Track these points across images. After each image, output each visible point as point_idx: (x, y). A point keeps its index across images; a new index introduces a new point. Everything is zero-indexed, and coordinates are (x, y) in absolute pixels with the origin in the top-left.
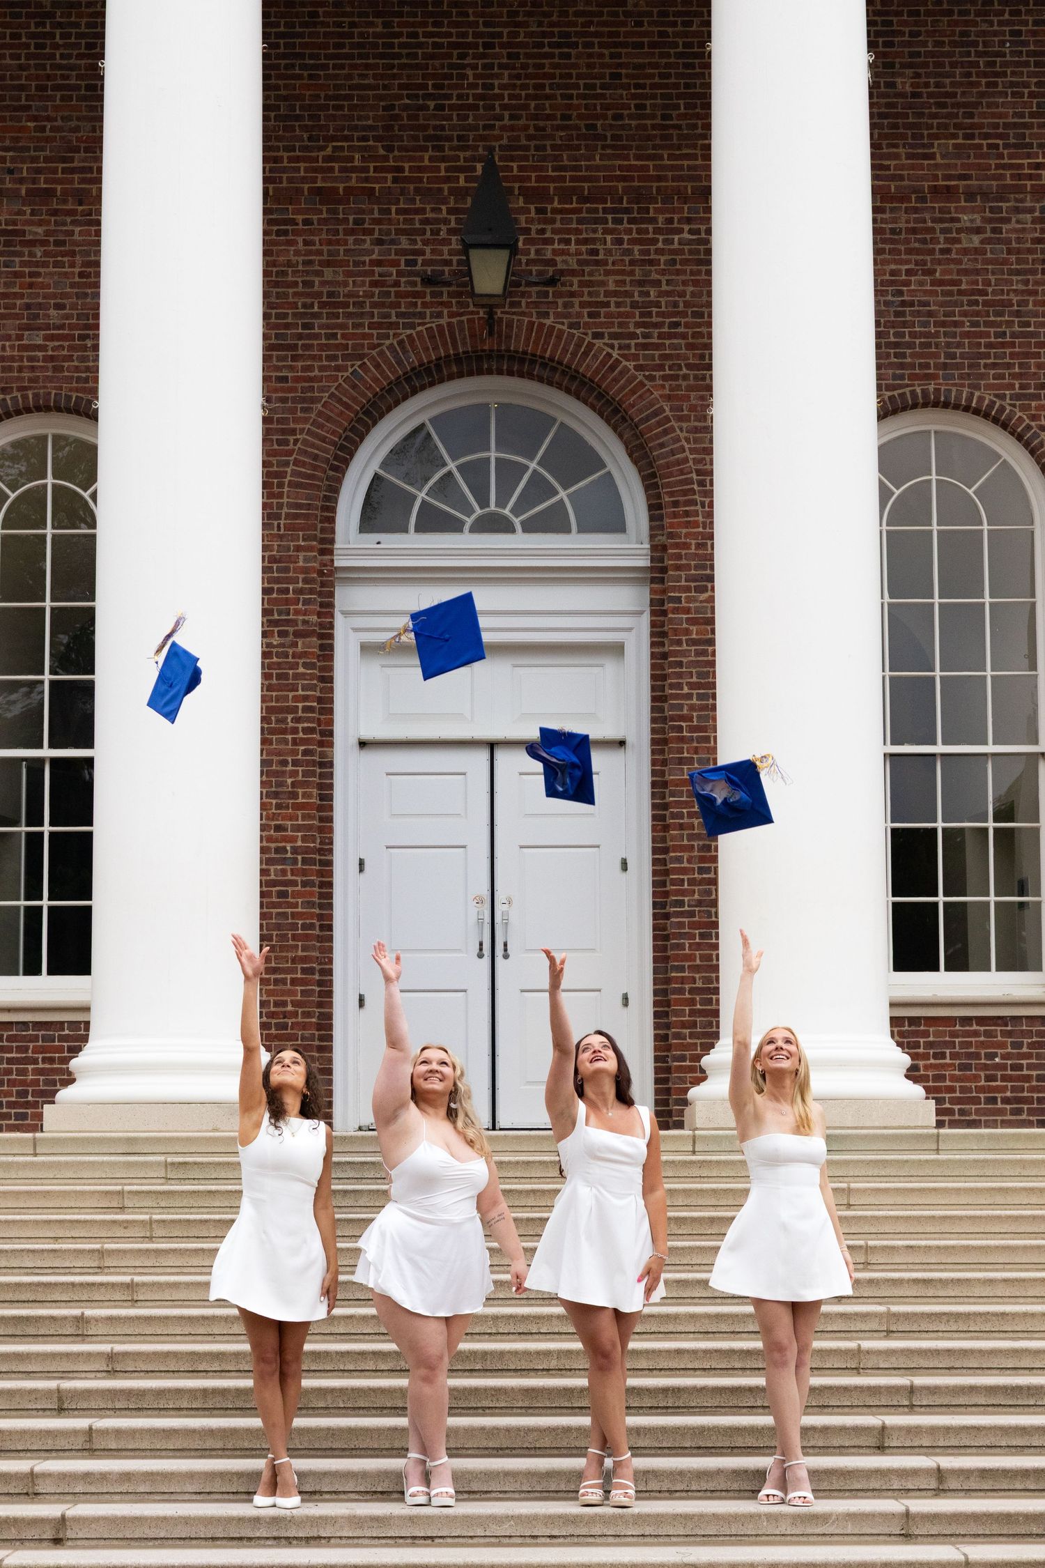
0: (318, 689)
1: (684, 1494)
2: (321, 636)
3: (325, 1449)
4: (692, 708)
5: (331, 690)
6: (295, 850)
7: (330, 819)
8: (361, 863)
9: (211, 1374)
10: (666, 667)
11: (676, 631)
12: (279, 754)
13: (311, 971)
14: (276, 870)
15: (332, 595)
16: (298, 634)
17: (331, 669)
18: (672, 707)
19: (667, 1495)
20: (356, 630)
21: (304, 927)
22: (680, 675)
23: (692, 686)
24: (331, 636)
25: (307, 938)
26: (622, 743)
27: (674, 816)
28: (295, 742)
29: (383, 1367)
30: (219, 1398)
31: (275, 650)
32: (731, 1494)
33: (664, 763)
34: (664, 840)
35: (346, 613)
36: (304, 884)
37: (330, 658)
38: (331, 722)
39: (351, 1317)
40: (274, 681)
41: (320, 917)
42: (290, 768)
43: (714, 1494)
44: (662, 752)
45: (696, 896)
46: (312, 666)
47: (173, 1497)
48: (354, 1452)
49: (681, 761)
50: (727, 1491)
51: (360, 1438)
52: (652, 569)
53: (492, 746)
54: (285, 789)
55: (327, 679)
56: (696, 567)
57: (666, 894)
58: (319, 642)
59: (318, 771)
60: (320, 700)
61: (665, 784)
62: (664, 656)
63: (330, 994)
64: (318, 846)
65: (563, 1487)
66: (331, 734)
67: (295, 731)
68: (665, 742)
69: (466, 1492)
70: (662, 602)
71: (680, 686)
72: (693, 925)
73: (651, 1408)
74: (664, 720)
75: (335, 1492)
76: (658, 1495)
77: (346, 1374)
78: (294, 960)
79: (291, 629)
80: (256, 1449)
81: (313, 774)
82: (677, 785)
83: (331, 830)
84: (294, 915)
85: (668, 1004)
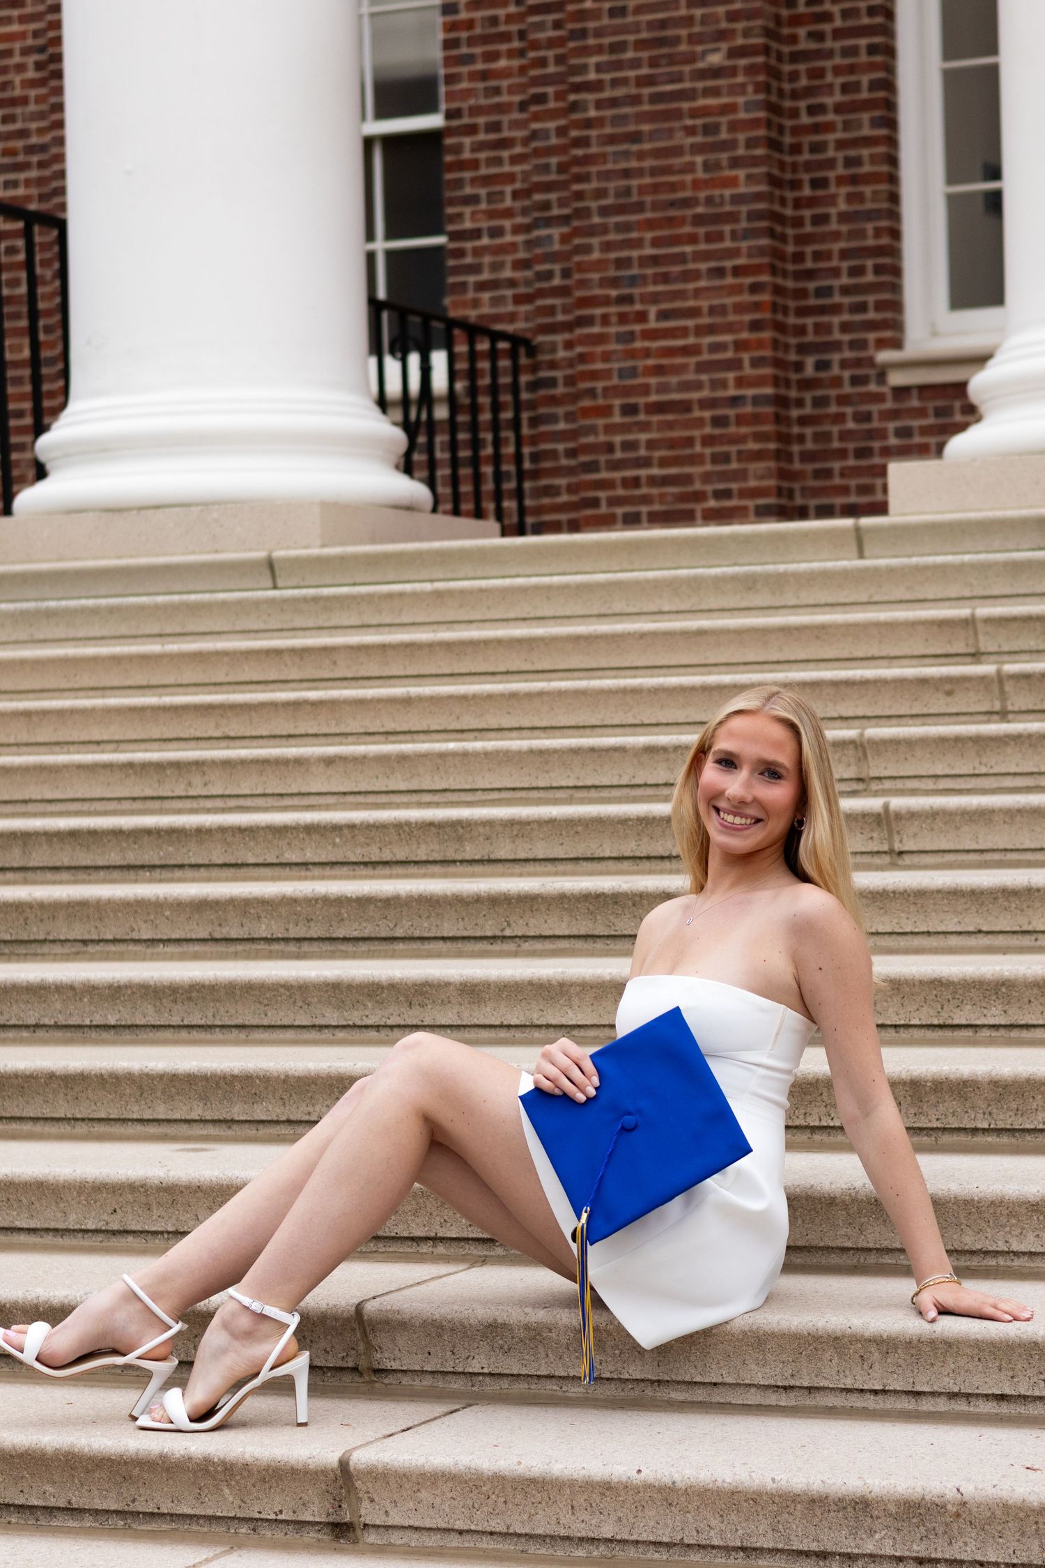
9: (985, 1033)
30: (953, 1105)
47: (718, 1396)
80: (996, 1253)
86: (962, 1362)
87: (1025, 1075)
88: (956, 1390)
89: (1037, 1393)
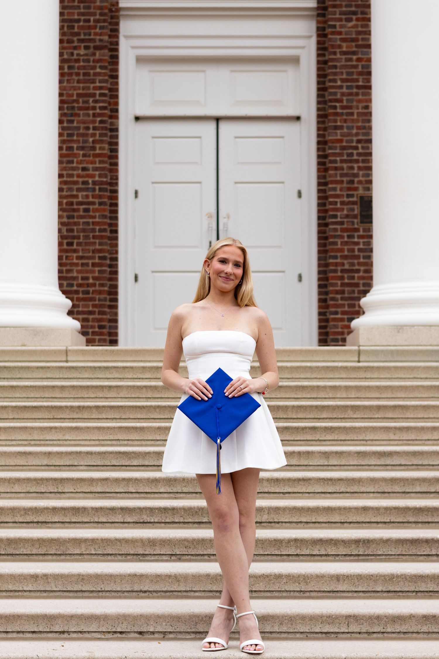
0: (109, 83)
1: (380, 635)
2: (111, 50)
3: (76, 591)
4: (343, 94)
5: (117, 84)
6: (94, 183)
7: (116, 164)
8: (136, 193)
10: (326, 69)
11: (333, 46)
12: (84, 122)
13: (104, 258)
14: (82, 195)
15: (117, 24)
16: (96, 48)
17: (117, 70)
18: (331, 94)
19: (366, 635)
20: (133, 47)
21: (100, 230)
22: (335, 74)
23: (343, 80)
24: (117, 50)
25: (101, 237)
26: (298, 118)
27: (331, 162)
28: (94, 115)
29: (129, 520)
31: (82, 58)
32: (421, 636)
33: (325, 129)
34: (324, 177)
35: (127, 37)
36: (100, 204)
37: (117, 63)
38: (117, 104)
39: (106, 479)
40: (81, 77)
41: (110, 225)
42: (91, 131)
43: (407, 636)
44: (323, 122)
45: (345, 212)
46: (104, 68)
48: (100, 594)
49: (336, 128)
50: (418, 633)
51: (105, 582)
52: (318, 8)
53: (218, 120)
54: (87, 145)
55: (115, 77)
56: (346, 6)
57: (326, 211)
58: (110, 53)
59: (109, 134)
60: (110, 90)
61: (325, 143)
62: (325, 62)
63: (116, 273)
64: (109, 181)
65: (276, 629)
66: (117, 111)
67: (94, 108)
68: (326, 116)
69: (193, 632)
70: (324, 29)
71: (335, 81)
72: (343, 230)
73: (345, 555)
74: (325, 102)
75: (81, 632)
76: (358, 635)
77: (100, 525)
78: (94, 251)
79: (92, 45)
80: (19, 591)
81: (105, 135)
82: (333, 143)
83: (117, 171)
84: (93, 223)
85: (327, 279)
86: (22, 621)
87: (18, 537)
88: (20, 630)
89: (45, 630)
